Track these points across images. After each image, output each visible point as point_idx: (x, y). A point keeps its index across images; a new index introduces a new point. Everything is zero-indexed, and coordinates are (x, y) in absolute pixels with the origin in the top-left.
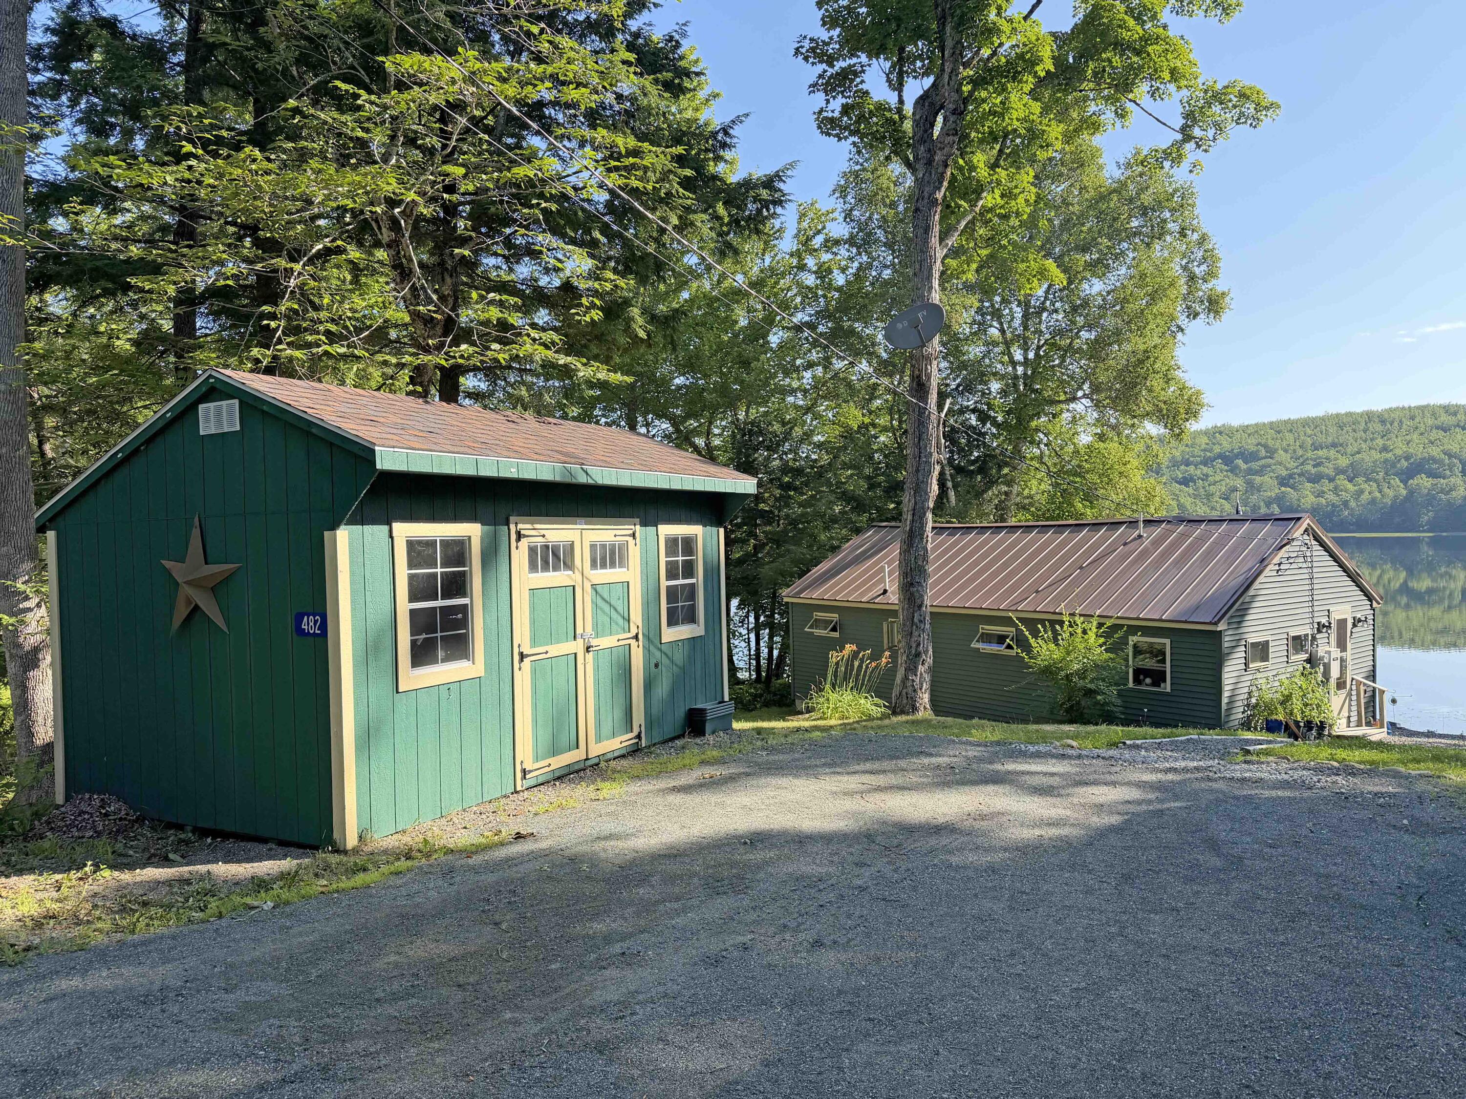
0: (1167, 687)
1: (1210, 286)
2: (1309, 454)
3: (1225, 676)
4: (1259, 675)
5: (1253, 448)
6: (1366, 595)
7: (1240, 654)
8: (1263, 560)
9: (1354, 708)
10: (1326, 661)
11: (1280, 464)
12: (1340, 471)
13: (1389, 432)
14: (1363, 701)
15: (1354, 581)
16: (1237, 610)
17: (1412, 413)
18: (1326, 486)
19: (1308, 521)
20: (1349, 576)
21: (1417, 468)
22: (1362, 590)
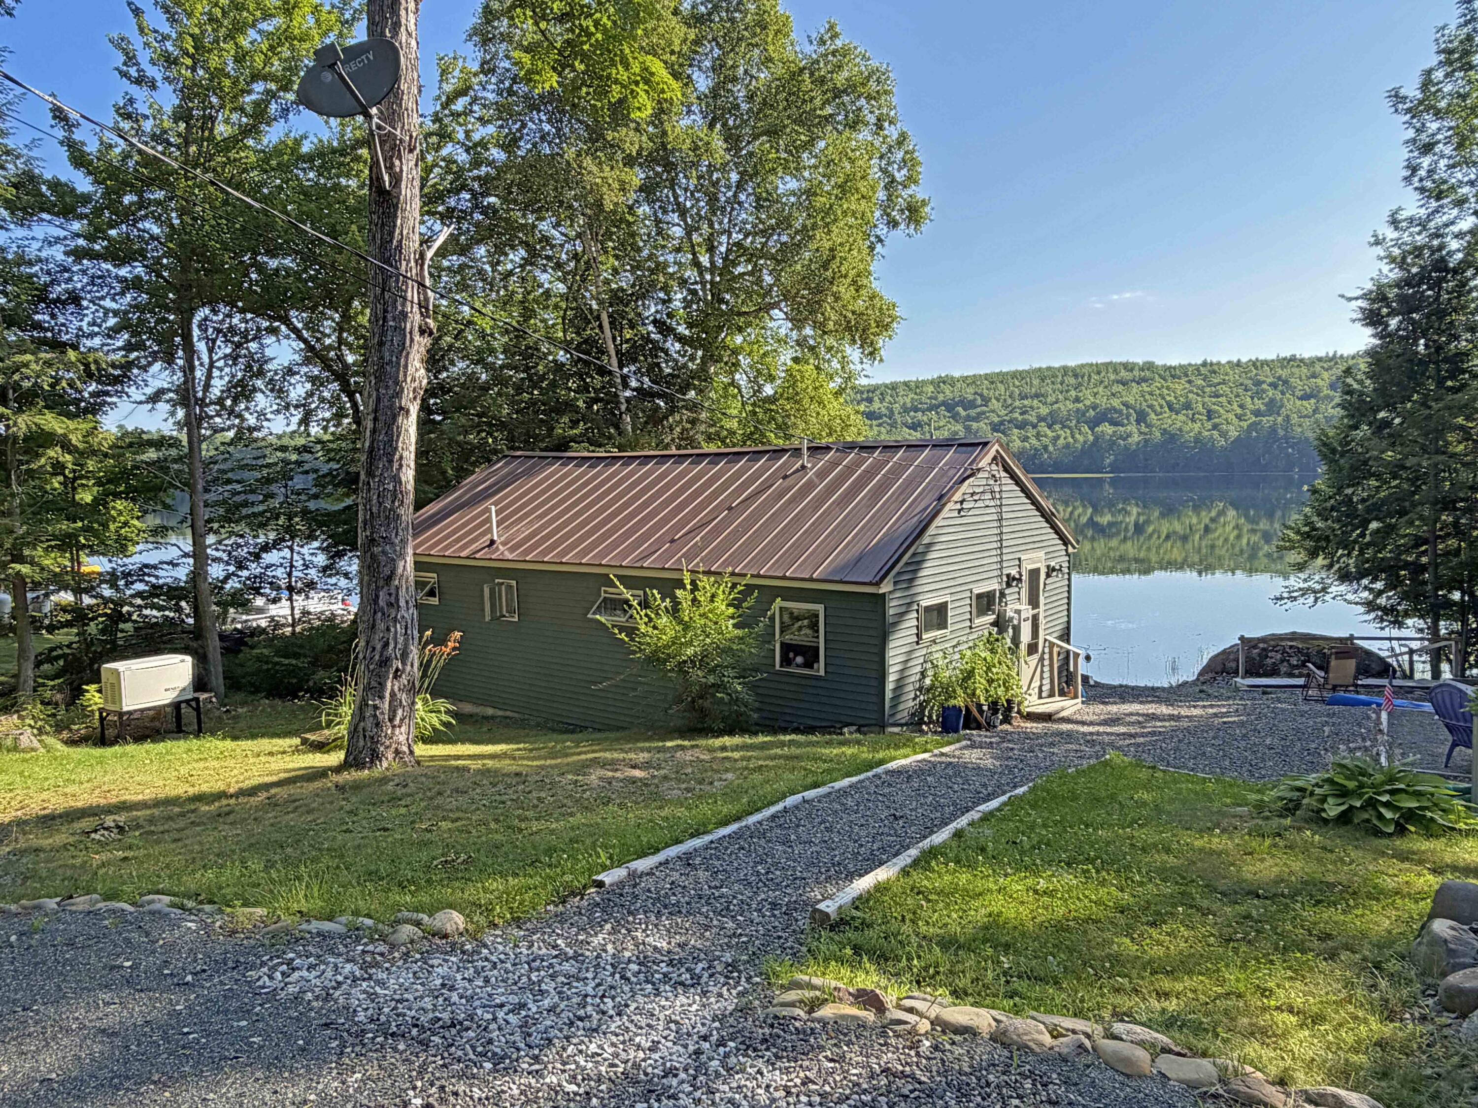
0: (820, 669)
1: (910, 192)
2: (1017, 403)
3: (890, 653)
4: (935, 648)
5: (971, 397)
6: (1061, 538)
7: (911, 622)
8: (941, 497)
9: (1046, 675)
10: (1015, 622)
11: (993, 411)
12: (1041, 419)
13: (1080, 384)
14: (1056, 666)
15: (1047, 521)
16: (907, 564)
17: (1098, 369)
18: (1031, 432)
19: (996, 447)
20: (1043, 516)
21: (1104, 416)
22: (1057, 533)
